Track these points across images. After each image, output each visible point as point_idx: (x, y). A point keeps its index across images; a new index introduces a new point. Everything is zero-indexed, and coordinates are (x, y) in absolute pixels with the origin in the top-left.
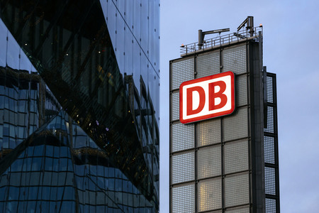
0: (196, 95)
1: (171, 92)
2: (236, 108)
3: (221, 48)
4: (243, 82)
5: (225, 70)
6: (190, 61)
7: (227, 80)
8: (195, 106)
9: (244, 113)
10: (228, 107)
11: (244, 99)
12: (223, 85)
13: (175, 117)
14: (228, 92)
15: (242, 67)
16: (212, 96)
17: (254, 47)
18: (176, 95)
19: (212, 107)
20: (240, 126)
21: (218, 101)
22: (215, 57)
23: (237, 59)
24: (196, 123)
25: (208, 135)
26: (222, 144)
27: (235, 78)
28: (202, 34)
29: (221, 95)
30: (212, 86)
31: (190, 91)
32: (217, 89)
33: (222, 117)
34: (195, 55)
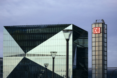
0: (95, 30)
1: (92, 29)
2: (101, 32)
3: (99, 23)
4: (102, 29)
5: (99, 27)
6: (95, 25)
7: (99, 28)
8: (95, 31)
9: (102, 33)
10: (100, 32)
11: (102, 31)
12: (99, 29)
13: (93, 32)
14: (100, 30)
15: (101, 27)
16: (98, 30)
17: (103, 24)
18: (93, 29)
19: (97, 32)
20: (101, 35)
21: (98, 31)
22: (98, 24)
23: (101, 25)
24: (95, 34)
25: (97, 36)
26: (99, 37)
27: (101, 28)
28: (96, 20)
29: (99, 30)
30: (97, 29)
31: (95, 29)
32: (98, 29)
33: (99, 33)
34: (95, 24)
